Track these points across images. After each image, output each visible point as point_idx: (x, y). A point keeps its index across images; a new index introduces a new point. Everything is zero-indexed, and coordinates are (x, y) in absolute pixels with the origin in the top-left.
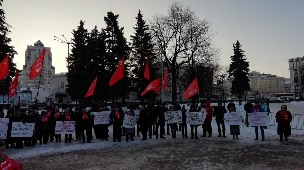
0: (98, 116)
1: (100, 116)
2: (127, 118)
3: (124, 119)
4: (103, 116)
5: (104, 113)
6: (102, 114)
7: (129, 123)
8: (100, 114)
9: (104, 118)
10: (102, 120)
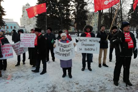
0: (24, 37)
1: (27, 39)
2: (59, 44)
3: (55, 46)
4: (29, 39)
5: (31, 35)
6: (29, 36)
7: (62, 53)
8: (27, 36)
9: (31, 41)
10: (28, 43)
